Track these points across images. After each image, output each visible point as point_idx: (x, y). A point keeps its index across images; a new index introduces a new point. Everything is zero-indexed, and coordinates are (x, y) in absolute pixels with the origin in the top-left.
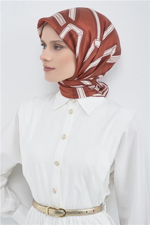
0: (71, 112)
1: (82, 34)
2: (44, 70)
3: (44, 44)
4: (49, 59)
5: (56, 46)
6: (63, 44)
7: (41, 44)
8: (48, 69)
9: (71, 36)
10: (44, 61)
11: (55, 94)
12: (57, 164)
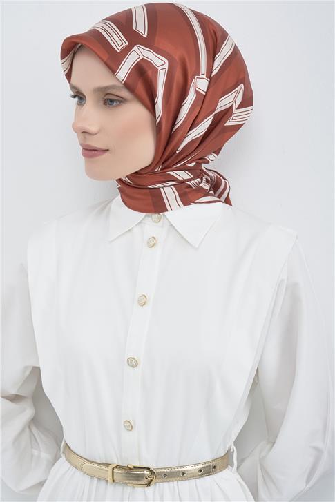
0: (152, 242)
1: (166, 66)
2: (84, 155)
3: (79, 96)
4: (93, 129)
5: (109, 100)
6: (125, 94)
7: (72, 94)
8: (93, 152)
9: (143, 72)
10: (82, 135)
11: (108, 203)
12: (133, 363)
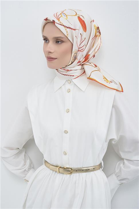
0: (69, 91)
3: (46, 39)
6: (64, 39)
12: (66, 132)
